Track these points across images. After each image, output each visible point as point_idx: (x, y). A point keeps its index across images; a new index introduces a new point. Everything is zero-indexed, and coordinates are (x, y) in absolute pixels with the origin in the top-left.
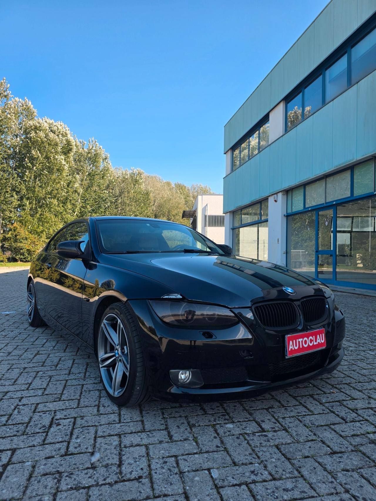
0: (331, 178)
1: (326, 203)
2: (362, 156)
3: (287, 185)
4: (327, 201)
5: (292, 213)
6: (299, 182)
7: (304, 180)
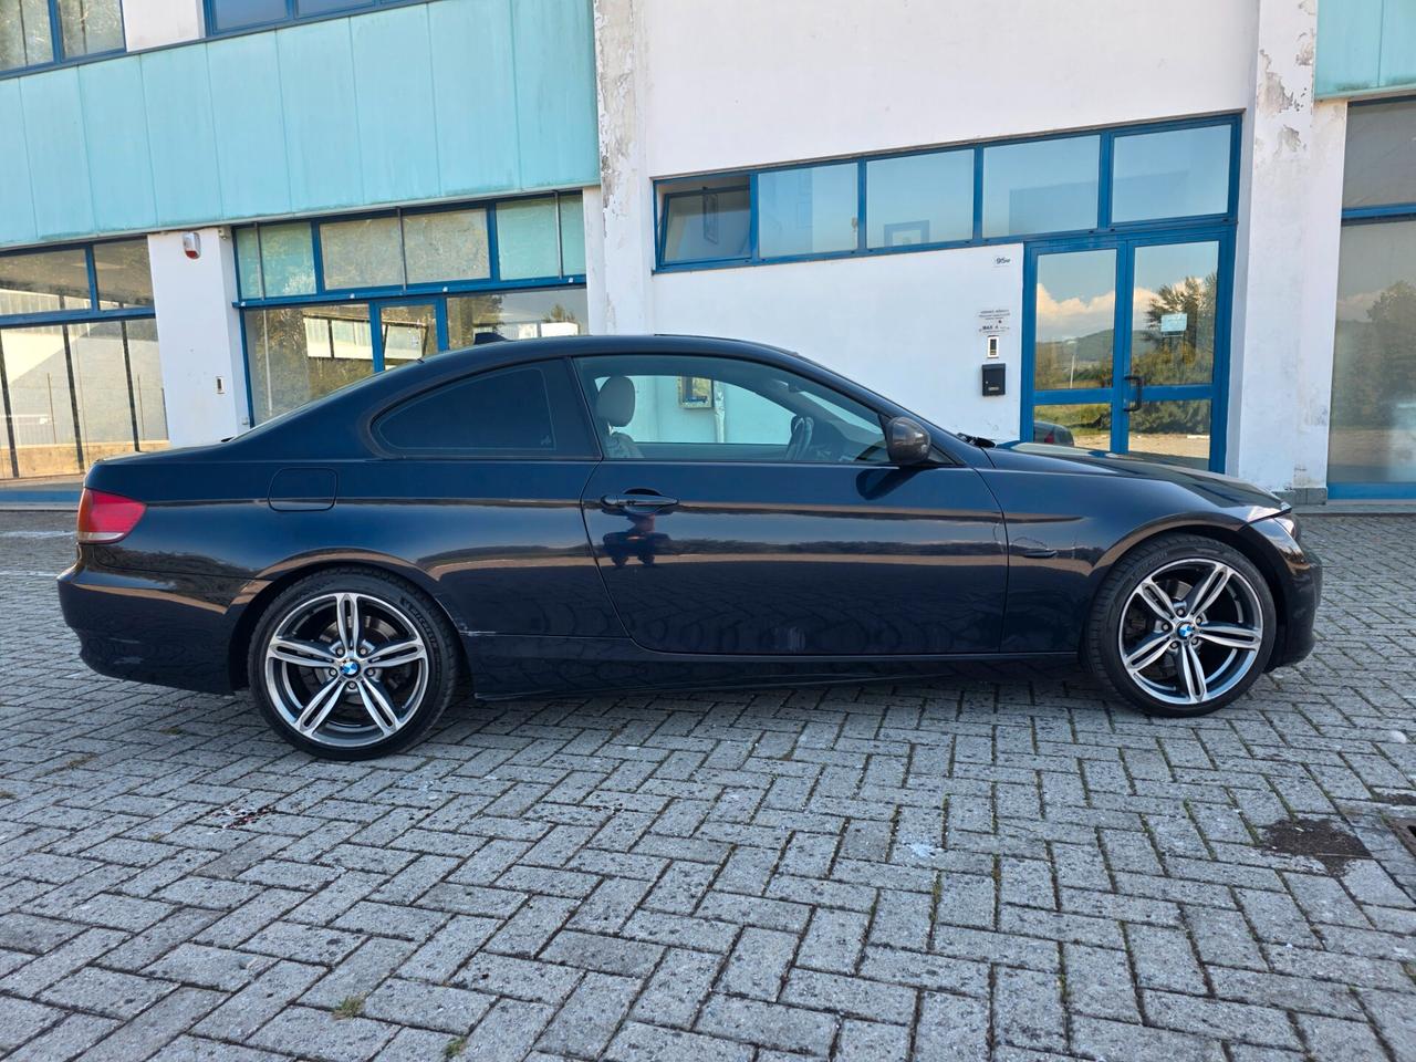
0: (424, 220)
1: (408, 286)
2: (538, 185)
3: (247, 211)
4: (411, 282)
5: (267, 303)
6: (306, 210)
7: (328, 208)
